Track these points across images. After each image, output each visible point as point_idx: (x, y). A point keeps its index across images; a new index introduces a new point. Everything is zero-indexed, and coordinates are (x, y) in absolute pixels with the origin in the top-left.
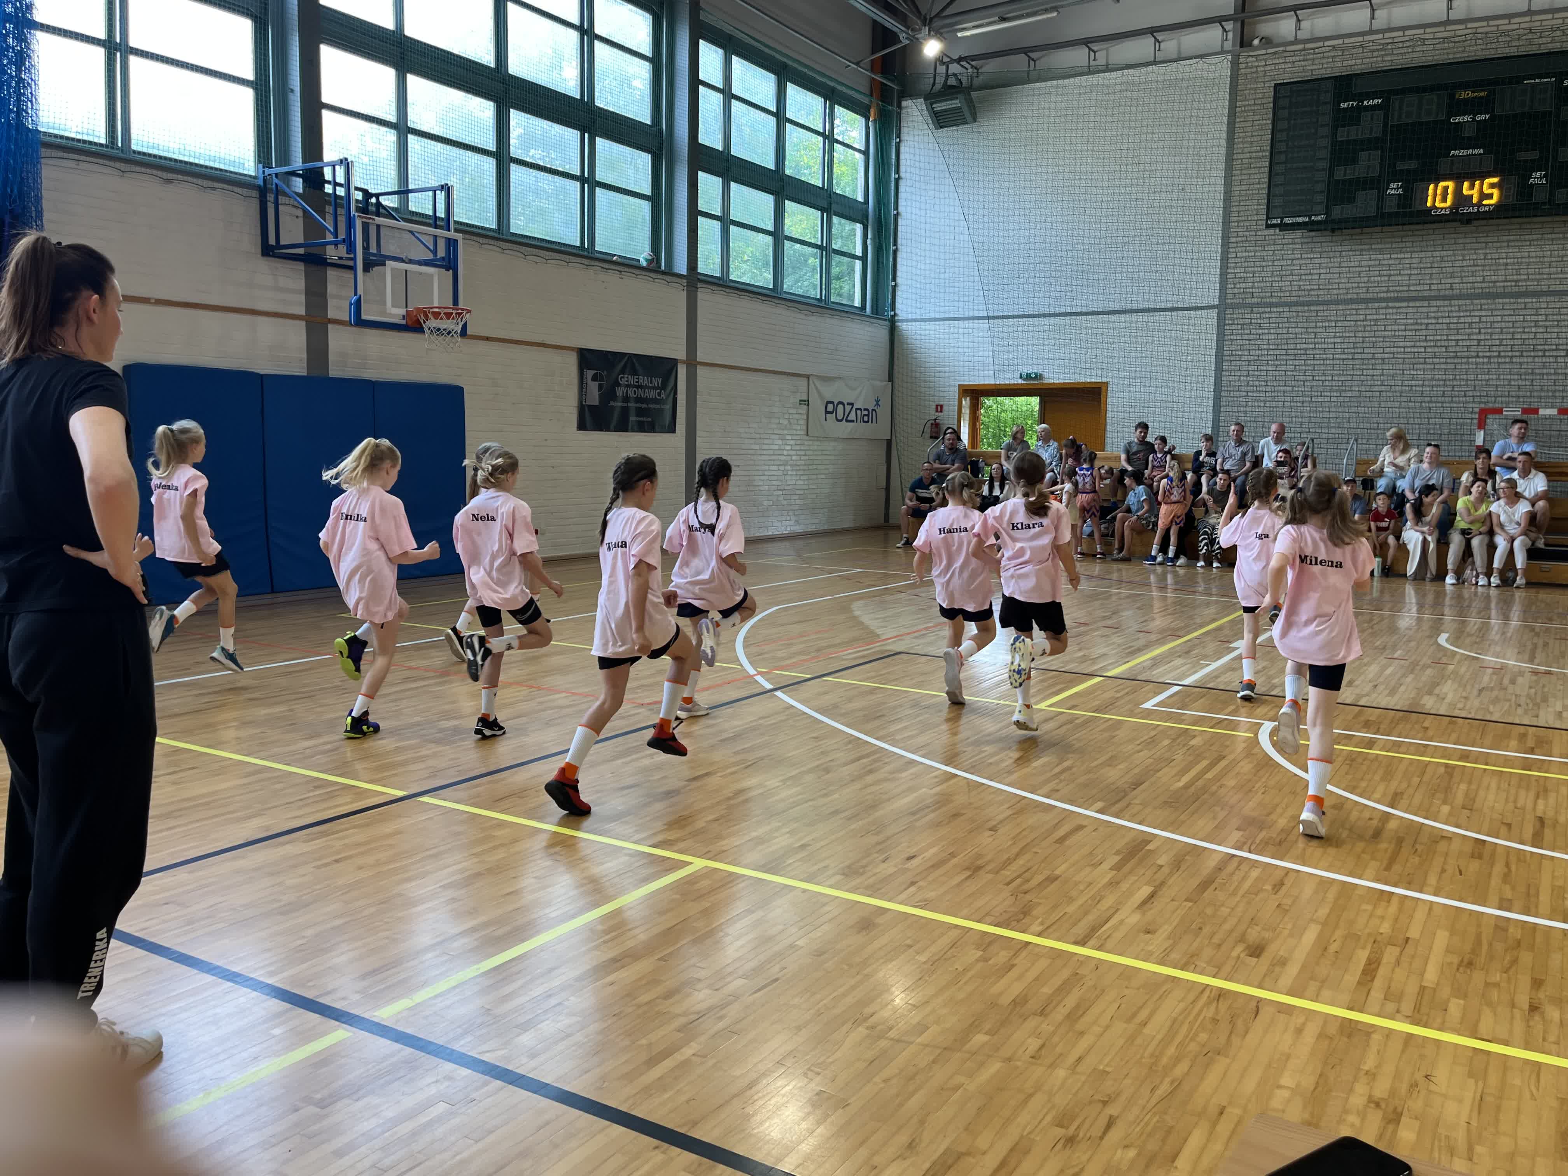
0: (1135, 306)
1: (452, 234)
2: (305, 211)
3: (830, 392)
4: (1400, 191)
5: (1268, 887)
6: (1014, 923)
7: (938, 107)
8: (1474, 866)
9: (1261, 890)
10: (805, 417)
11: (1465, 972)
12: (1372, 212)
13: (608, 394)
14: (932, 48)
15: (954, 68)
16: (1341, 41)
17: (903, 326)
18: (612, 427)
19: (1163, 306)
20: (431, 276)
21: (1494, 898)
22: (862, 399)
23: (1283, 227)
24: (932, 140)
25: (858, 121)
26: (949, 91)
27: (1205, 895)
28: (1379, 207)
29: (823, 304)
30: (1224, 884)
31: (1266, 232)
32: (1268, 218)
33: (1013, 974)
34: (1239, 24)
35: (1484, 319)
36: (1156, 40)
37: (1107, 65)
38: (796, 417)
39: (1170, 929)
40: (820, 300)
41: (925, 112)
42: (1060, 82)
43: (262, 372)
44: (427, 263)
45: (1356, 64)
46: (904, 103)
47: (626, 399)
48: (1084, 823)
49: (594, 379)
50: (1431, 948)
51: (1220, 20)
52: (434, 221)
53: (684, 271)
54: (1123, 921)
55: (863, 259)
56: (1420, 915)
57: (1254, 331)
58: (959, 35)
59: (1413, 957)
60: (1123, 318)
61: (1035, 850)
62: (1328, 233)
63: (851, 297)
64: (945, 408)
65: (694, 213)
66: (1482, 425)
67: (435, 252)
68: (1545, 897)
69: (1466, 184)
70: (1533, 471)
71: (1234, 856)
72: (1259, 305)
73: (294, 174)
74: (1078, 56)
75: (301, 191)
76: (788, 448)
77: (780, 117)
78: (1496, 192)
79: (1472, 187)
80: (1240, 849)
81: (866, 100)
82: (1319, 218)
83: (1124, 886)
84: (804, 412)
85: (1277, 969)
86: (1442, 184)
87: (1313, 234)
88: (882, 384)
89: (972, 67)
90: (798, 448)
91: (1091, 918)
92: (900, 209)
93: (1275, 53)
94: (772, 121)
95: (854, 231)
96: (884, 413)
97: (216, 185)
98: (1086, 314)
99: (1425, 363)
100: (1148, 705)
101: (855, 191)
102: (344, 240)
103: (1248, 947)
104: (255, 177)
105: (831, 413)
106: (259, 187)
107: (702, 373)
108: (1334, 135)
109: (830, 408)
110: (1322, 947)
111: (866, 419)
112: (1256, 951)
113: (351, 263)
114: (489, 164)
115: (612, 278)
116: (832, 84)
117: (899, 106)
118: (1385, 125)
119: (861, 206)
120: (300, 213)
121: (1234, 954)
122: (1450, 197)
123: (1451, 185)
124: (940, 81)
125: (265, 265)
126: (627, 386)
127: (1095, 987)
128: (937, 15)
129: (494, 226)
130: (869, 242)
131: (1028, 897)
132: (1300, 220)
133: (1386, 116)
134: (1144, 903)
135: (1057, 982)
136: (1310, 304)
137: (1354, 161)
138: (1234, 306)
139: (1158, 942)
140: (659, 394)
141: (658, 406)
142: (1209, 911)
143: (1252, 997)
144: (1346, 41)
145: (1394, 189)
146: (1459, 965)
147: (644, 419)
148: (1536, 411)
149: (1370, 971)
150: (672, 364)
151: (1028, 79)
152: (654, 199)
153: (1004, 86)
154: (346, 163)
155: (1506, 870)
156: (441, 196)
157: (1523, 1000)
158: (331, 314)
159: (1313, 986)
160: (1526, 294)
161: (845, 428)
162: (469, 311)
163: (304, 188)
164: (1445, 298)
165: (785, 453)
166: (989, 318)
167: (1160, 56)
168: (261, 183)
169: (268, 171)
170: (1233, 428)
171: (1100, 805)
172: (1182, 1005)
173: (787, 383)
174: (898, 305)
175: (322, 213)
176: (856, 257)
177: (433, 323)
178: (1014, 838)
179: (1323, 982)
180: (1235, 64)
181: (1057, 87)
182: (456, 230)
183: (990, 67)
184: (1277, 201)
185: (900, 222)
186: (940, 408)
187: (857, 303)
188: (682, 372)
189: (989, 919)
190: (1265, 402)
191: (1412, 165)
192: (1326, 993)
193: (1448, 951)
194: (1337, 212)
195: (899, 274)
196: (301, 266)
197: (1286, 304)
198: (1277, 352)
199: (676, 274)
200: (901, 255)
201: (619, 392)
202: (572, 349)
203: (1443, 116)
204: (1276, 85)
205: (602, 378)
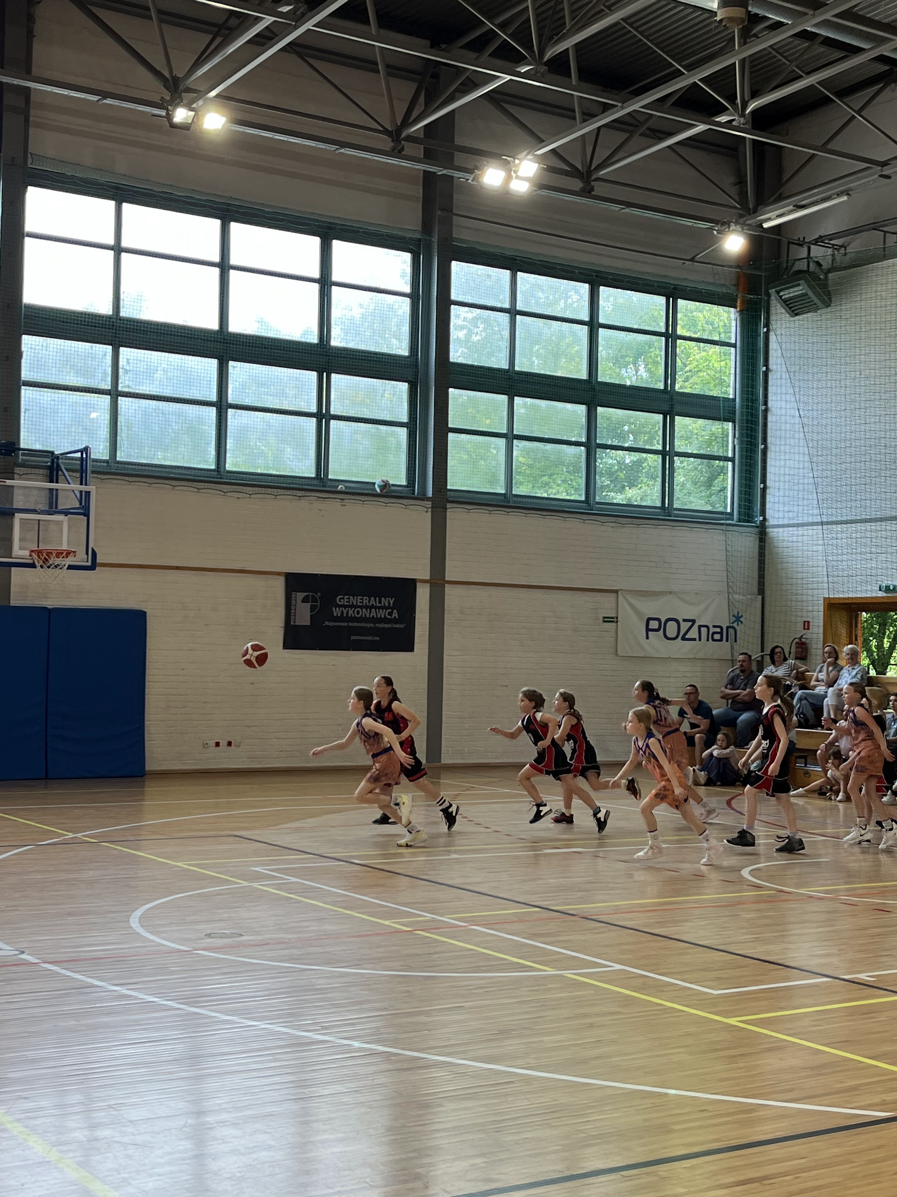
3: (655, 608)
7: (785, 294)
10: (611, 635)
13: (322, 614)
14: (732, 243)
15: (815, 249)
18: (328, 646)
22: (711, 614)
25: (727, 312)
38: (599, 634)
47: (347, 619)
49: (305, 600)
55: (733, 460)
58: (765, 225)
64: (811, 624)
65: (443, 430)
77: (593, 324)
81: (732, 293)
84: (610, 630)
88: (745, 597)
95: (724, 429)
96: (748, 630)
105: (658, 630)
107: (451, 591)
109: (654, 625)
111: (717, 637)
114: (210, 413)
115: (332, 506)
117: (765, 296)
119: (728, 404)
126: (349, 606)
129: (210, 466)
130: (736, 442)
140: (390, 614)
141: (387, 626)
147: (370, 638)
150: (409, 584)
152: (415, 424)
161: (680, 649)
166: (822, 523)
173: (582, 600)
174: (768, 510)
176: (726, 459)
183: (857, 244)
186: (807, 625)
187: (729, 509)
188: (423, 592)
199: (423, 497)
200: (770, 455)
201: (337, 612)
202: (279, 574)
205: (314, 600)
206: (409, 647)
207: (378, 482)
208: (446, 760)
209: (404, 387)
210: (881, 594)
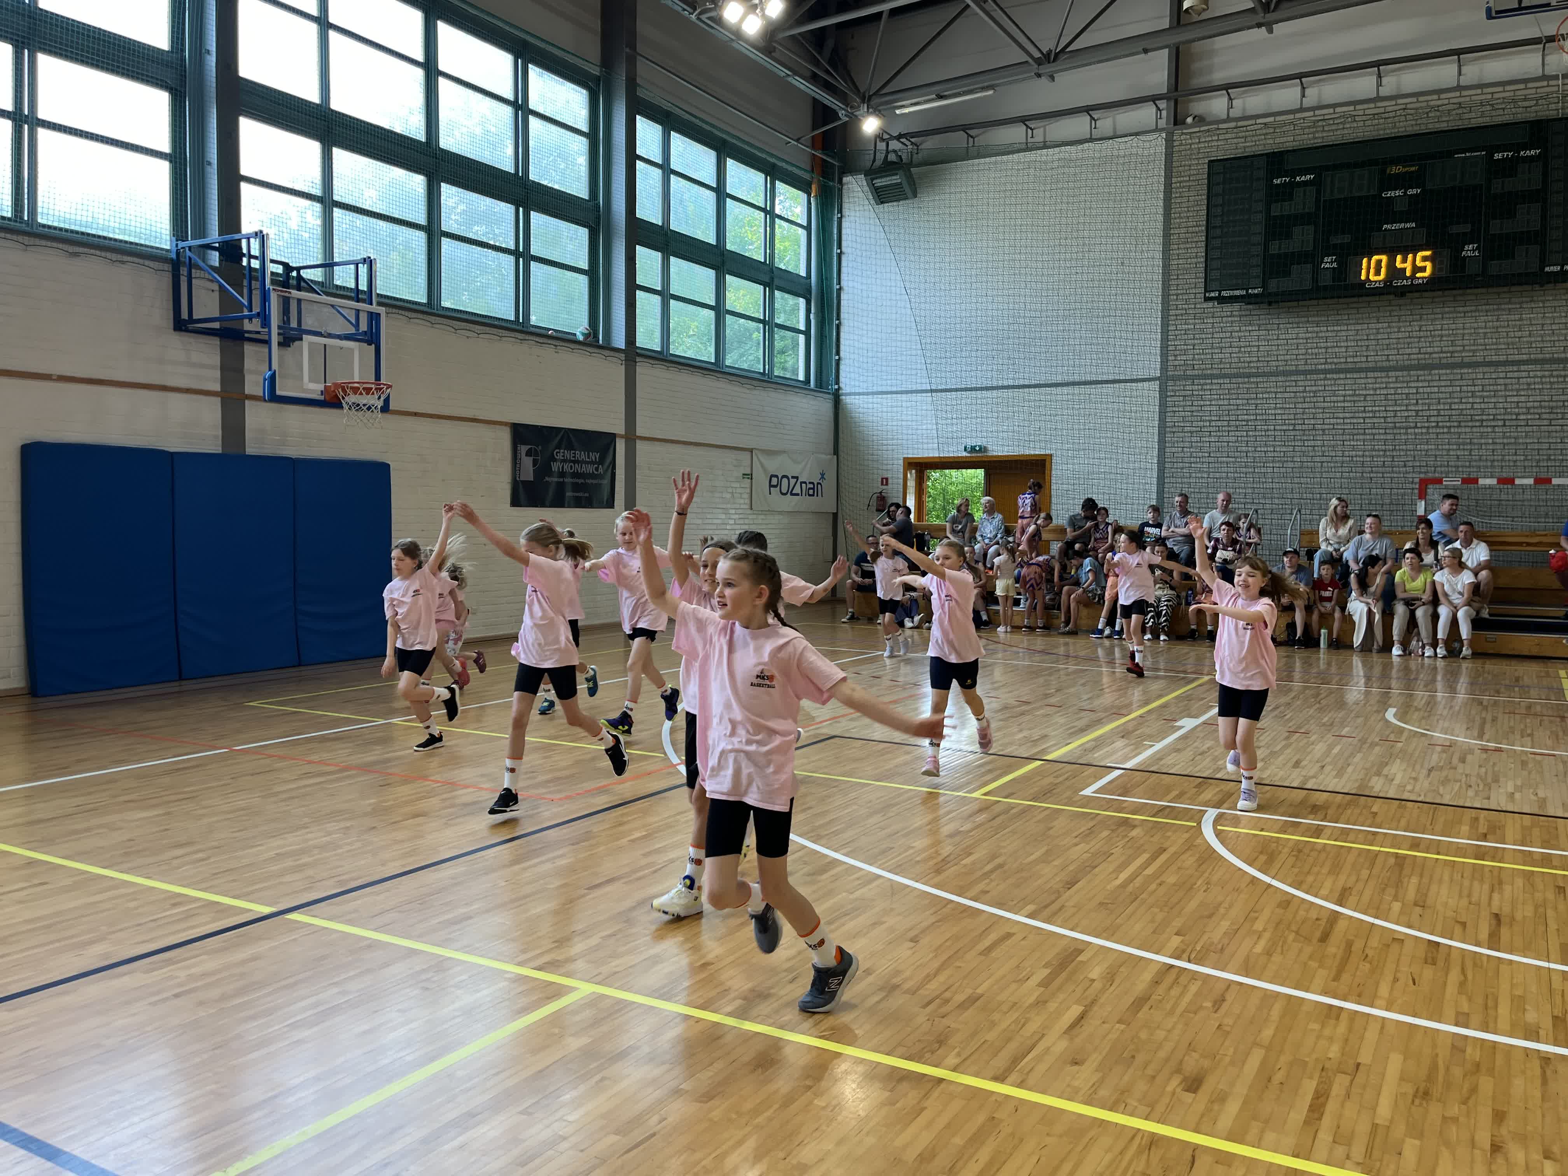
0: (1077, 378)
1: (374, 308)
2: (221, 286)
3: (775, 465)
4: (1335, 265)
5: (1208, 1004)
6: (927, 1055)
7: (879, 182)
8: (1428, 973)
9: (1201, 1007)
10: (748, 491)
11: (1421, 1105)
12: (1308, 285)
13: (543, 469)
14: (870, 125)
15: (894, 145)
16: (1271, 119)
17: (847, 400)
18: (547, 503)
19: (1105, 378)
20: (352, 350)
21: (1450, 1012)
22: (807, 472)
23: (1221, 300)
24: (873, 215)
25: (802, 196)
26: (889, 167)
27: (1140, 1015)
28: (1315, 280)
29: (766, 378)
30: (1160, 1001)
31: (1205, 305)
32: (1206, 291)
33: (922, 1120)
34: (1172, 103)
35: (1421, 390)
36: (1092, 118)
37: (1045, 142)
38: (739, 490)
39: (1100, 1058)
40: (763, 374)
41: (866, 188)
42: (999, 158)
43: (172, 450)
44: (348, 337)
45: (1287, 141)
46: (845, 180)
47: (562, 474)
48: (1012, 931)
49: (528, 454)
50: (1384, 1075)
51: (1154, 99)
52: (356, 294)
53: (622, 346)
54: (1048, 1049)
55: (807, 333)
56: (1371, 1035)
57: (1195, 403)
58: (898, 112)
59: (1364, 1087)
60: (1065, 390)
61: (958, 964)
62: (1265, 306)
63: (795, 371)
64: (890, 481)
65: (632, 287)
66: (1422, 495)
67: (357, 326)
68: (1504, 1010)
69: (1399, 258)
70: (1475, 541)
71: (1172, 966)
72: (1199, 377)
73: (208, 247)
74: (1016, 134)
75: (217, 264)
76: (732, 522)
77: (720, 192)
78: (1428, 265)
79: (1404, 261)
80: (1178, 958)
81: (806, 176)
82: (1256, 291)
83: (1052, 1006)
84: (748, 485)
85: (1216, 1107)
86: (1375, 258)
87: (1251, 307)
88: (827, 457)
89: (912, 143)
90: (742, 522)
91: (1012, 1046)
92: (843, 283)
93: (1208, 131)
94: (711, 196)
95: (797, 305)
96: (829, 486)
97: (126, 258)
98: (1029, 386)
99: (1365, 434)
100: (1088, 792)
101: (797, 266)
102: (258, 314)
103: (1185, 1080)
104: (167, 251)
105: (775, 486)
106: (172, 260)
107: (641, 447)
108: (1268, 210)
109: (774, 481)
110: (1265, 1078)
111: (811, 492)
112: (1193, 1085)
113: (266, 338)
114: (419, 238)
115: (548, 352)
116: (772, 160)
117: (840, 182)
118: (1318, 200)
119: (803, 281)
120: (216, 287)
121: (1169, 1089)
122: (1383, 271)
123: (1384, 258)
124: (880, 157)
125: (177, 340)
126: (564, 461)
127: (1013, 1135)
128: (874, 94)
129: (424, 300)
130: (812, 316)
131: (945, 1022)
132: (1237, 293)
133: (1318, 192)
134: (1073, 1026)
135: (971, 1128)
136: (1249, 376)
137: (1288, 236)
138: (1174, 378)
139: (1085, 1075)
140: (597, 469)
141: (594, 482)
142: (1143, 1035)
143: (1186, 1144)
144: (1278, 118)
145: (1329, 263)
146: (1415, 1096)
147: (580, 494)
148: (1475, 481)
149: (1317, 1108)
150: (611, 438)
151: (966, 155)
152: (592, 273)
153: (942, 162)
154: (261, 236)
155: (1462, 978)
156: (363, 270)
157: (1484, 1138)
158: (247, 391)
159: (1255, 1128)
160: (1462, 365)
161: (789, 503)
162: (389, 387)
163: (220, 261)
164: (1382, 369)
165: (728, 527)
166: (932, 391)
167: (1096, 134)
168: (174, 256)
169: (181, 244)
170: (1177, 499)
171: (1031, 908)
172: (1109, 1157)
173: (730, 457)
174: (842, 379)
175: (238, 287)
176: (800, 332)
177: (352, 398)
178: (936, 950)
179: (1266, 1122)
180: (1169, 142)
181: (996, 163)
182: (380, 304)
183: (930, 144)
184: (1215, 274)
185: (843, 296)
186: (885, 481)
187: (801, 377)
188: (621, 447)
189: (901, 1050)
190: (1209, 473)
191: (1347, 239)
192: (1270, 1136)
193: (1403, 1078)
194: (1273, 285)
195: (842, 347)
196: (216, 341)
197: (1224, 376)
198: (1219, 423)
199: (609, 348)
200: (843, 330)
201: (554, 467)
202: (505, 424)
203: (1372, 192)
204: (1210, 162)
205: (536, 453)
206: (612, 504)
209: (584, 232)
210: (965, 454)
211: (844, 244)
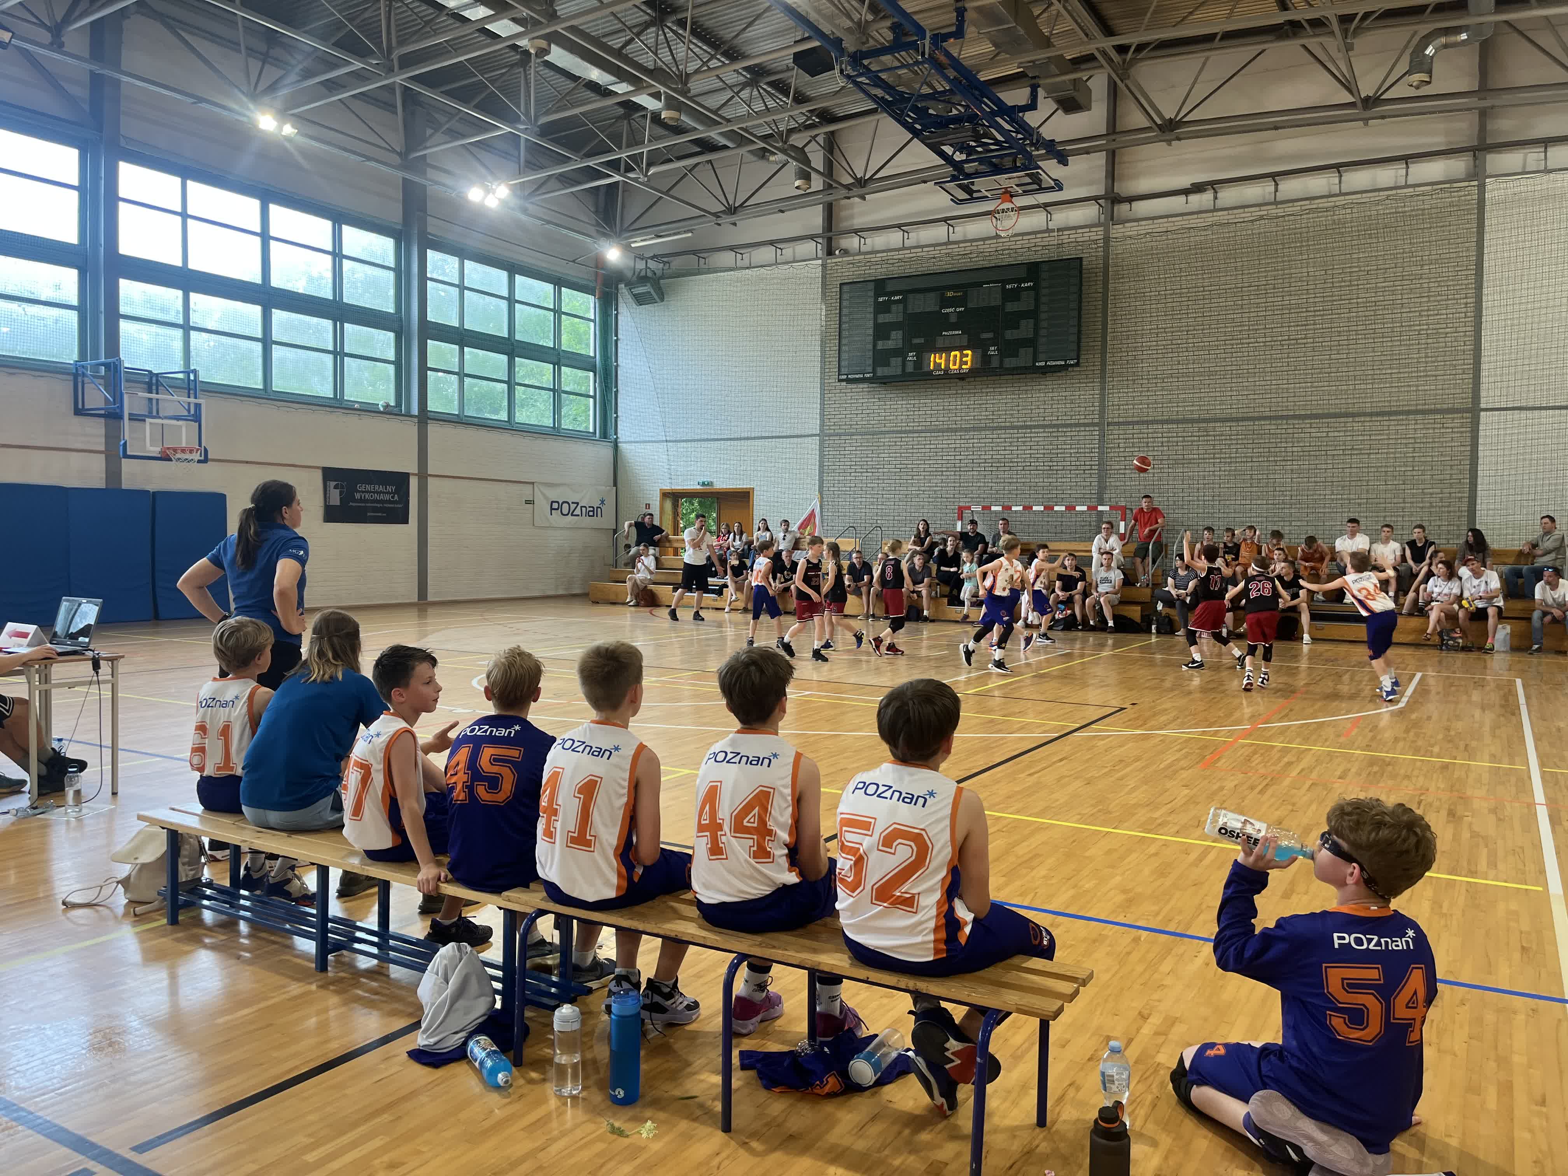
1: (198, 401)
3: (555, 494)
4: (915, 358)
7: (637, 293)
10: (530, 512)
12: (899, 372)
13: (346, 497)
14: (614, 254)
16: (884, 254)
17: (622, 446)
18: (352, 520)
20: (181, 427)
22: (588, 499)
23: (848, 381)
25: (587, 297)
26: (641, 281)
28: (904, 369)
29: (555, 432)
31: (840, 384)
32: (839, 374)
34: (826, 240)
36: (776, 249)
37: (751, 264)
38: (523, 513)
40: (553, 428)
42: (718, 275)
43: (71, 487)
44: (180, 419)
45: (892, 271)
46: (620, 286)
47: (364, 501)
51: (812, 237)
53: (416, 411)
55: (594, 398)
58: (633, 245)
65: (424, 369)
69: (952, 354)
73: (98, 365)
74: (727, 258)
77: (511, 300)
78: (969, 360)
79: (956, 357)
81: (591, 284)
82: (869, 375)
84: (531, 509)
88: (606, 488)
89: (663, 262)
93: (846, 260)
94: (503, 303)
95: (588, 377)
96: (609, 509)
97: (44, 374)
98: (738, 439)
101: (583, 348)
104: (76, 366)
105: (557, 510)
106: (75, 371)
107: (432, 482)
108: (875, 319)
109: (555, 506)
111: (591, 514)
114: (257, 347)
116: (557, 274)
117: (617, 288)
118: (905, 313)
119: (590, 359)
120: (101, 388)
122: (944, 363)
123: (943, 354)
124: (636, 273)
125: (77, 421)
126: (365, 492)
128: (623, 230)
129: (261, 387)
130: (598, 385)
132: (859, 376)
133: (905, 308)
137: (888, 337)
138: (828, 435)
140: (393, 497)
141: (391, 506)
144: (890, 254)
145: (911, 356)
147: (380, 514)
148: (989, 508)
150: (405, 476)
151: (699, 272)
152: (397, 363)
153: (683, 276)
160: (998, 428)
161: (570, 521)
164: (952, 430)
166: (667, 441)
167: (780, 259)
168: (80, 369)
169: (84, 362)
173: (512, 488)
174: (619, 431)
176: (588, 396)
177: (179, 455)
180: (824, 266)
181: (713, 278)
183: (677, 263)
184: (844, 360)
185: (619, 370)
187: (591, 430)
188: (414, 483)
191: (921, 340)
194: (880, 371)
195: (620, 408)
196: (102, 420)
197: (859, 434)
199: (409, 415)
200: (620, 395)
201: (357, 496)
202: (318, 468)
203: (937, 308)
204: (841, 285)
205: (342, 487)
206: (406, 521)
207: (381, 403)
208: (431, 598)
209: (391, 335)
210: (699, 487)
211: (620, 332)
